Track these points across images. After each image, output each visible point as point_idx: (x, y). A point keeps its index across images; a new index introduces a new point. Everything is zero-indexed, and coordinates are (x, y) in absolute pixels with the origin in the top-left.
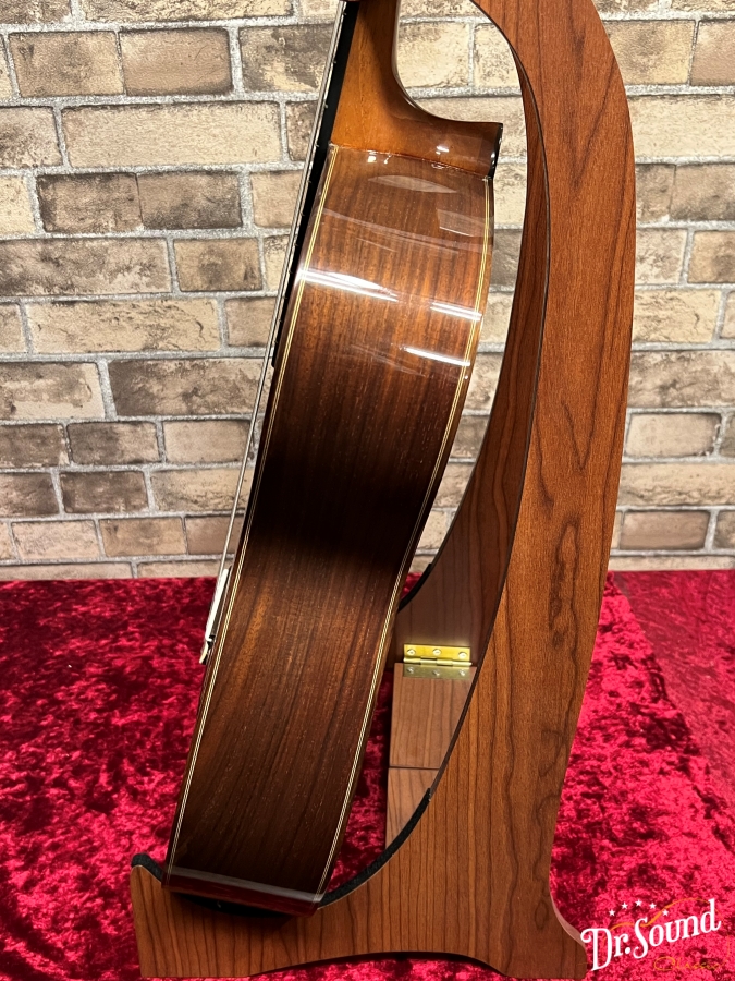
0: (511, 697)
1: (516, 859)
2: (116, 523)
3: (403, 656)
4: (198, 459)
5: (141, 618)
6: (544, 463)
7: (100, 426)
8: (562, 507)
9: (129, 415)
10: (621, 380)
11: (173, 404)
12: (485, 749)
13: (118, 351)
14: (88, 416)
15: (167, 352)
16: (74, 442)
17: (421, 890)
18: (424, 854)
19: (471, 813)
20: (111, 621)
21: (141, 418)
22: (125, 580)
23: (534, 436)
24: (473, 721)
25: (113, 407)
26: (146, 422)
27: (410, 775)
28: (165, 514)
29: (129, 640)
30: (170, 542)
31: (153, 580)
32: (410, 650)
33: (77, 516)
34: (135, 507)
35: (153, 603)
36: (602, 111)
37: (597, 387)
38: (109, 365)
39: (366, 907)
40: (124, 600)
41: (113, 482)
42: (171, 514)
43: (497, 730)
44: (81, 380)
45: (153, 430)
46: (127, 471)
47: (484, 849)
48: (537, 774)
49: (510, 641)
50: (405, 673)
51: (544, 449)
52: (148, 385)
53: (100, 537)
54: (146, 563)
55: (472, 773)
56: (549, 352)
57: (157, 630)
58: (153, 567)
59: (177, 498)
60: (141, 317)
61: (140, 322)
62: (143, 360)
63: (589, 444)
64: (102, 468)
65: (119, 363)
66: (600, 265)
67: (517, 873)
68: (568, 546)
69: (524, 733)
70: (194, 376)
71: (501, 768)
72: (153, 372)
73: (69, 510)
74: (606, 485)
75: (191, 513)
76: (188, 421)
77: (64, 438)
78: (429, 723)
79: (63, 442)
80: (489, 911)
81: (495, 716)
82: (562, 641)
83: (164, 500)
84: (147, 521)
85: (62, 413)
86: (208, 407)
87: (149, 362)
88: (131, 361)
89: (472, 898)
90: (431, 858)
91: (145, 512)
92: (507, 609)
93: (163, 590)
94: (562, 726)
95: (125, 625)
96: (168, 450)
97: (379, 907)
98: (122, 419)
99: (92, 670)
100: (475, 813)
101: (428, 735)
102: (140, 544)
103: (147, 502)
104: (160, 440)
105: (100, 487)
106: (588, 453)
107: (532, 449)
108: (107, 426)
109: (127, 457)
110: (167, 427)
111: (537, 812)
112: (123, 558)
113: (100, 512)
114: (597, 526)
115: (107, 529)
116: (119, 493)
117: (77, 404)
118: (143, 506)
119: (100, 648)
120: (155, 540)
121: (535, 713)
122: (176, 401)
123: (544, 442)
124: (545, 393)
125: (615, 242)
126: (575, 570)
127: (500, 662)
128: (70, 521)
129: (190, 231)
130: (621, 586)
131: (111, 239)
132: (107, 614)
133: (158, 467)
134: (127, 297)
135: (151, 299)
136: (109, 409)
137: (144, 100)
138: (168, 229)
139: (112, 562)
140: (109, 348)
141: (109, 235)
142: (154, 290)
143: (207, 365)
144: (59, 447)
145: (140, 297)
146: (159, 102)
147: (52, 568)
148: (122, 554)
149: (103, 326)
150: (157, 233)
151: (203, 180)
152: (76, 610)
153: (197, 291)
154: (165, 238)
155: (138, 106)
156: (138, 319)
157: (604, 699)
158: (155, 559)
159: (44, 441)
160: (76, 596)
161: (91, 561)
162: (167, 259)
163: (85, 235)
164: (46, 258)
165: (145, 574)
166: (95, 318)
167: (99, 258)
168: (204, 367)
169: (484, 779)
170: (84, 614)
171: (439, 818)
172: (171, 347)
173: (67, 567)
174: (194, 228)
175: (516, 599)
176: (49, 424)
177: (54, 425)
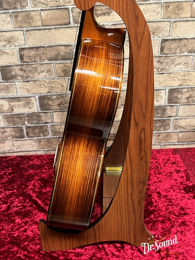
0: (131, 174)
1: (135, 215)
2: (41, 140)
4: (62, 122)
6: (136, 116)
7: (36, 114)
8: (140, 127)
9: (44, 111)
11: (56, 107)
12: (125, 187)
13: (41, 94)
14: (33, 111)
15: (54, 93)
16: (29, 118)
17: (112, 224)
18: (112, 215)
19: (123, 203)
20: (40, 165)
21: (47, 111)
22: (43, 155)
23: (133, 109)
24: (122, 180)
25: (40, 108)
26: (48, 112)
28: (53, 137)
29: (45, 170)
30: (55, 145)
31: (50, 155)
33: (30, 138)
34: (46, 135)
36: (144, 33)
37: (147, 97)
38: (38, 97)
39: (98, 229)
40: (43, 160)
41: (40, 129)
42: (55, 137)
43: (128, 182)
44: (31, 102)
45: (50, 114)
46: (43, 126)
48: (139, 193)
49: (130, 160)
51: (135, 112)
52: (49, 102)
53: (36, 144)
54: (49, 151)
55: (123, 193)
58: (51, 151)
59: (57, 132)
60: (47, 84)
62: (47, 96)
63: (146, 110)
64: (37, 125)
65: (41, 97)
67: (135, 219)
68: (143, 135)
69: (135, 182)
70: (61, 99)
71: (130, 191)
72: (50, 99)
73: (28, 137)
74: (151, 120)
75: (61, 136)
76: (59, 111)
79: (26, 118)
81: (127, 178)
82: (143, 159)
83: (53, 133)
84: (49, 139)
85: (26, 111)
87: (49, 96)
88: (44, 96)
89: (125, 226)
90: (114, 215)
91: (48, 137)
92: (129, 152)
93: (53, 157)
94: (144, 180)
95: (44, 166)
96: (54, 119)
98: (42, 112)
99: (36, 178)
100: (124, 204)
102: (47, 145)
103: (49, 134)
104: (52, 117)
105: (36, 130)
106: (146, 113)
107: (133, 112)
108: (38, 114)
109: (43, 122)
110: (54, 113)
111: (139, 202)
112: (42, 149)
113: (36, 137)
114: (149, 130)
115: (38, 141)
116: (41, 132)
117: (30, 108)
119: (38, 172)
120: (51, 144)
121: (137, 177)
123: (135, 111)
124: (135, 99)
126: (145, 141)
127: (128, 165)
128: (28, 140)
129: (60, 61)
130: (178, 152)
131: (39, 64)
132: (39, 164)
133: (52, 124)
134: (43, 79)
135: (49, 79)
136: (38, 109)
137: (47, 27)
138: (54, 61)
139: (40, 151)
140: (38, 93)
141: (38, 63)
142: (50, 77)
143: (64, 96)
144: (25, 120)
145: (46, 79)
146: (51, 28)
147: (23, 153)
148: (42, 148)
149: (37, 87)
150: (51, 62)
151: (63, 48)
152: (30, 163)
153: (62, 77)
154: (53, 63)
155: (45, 29)
156: (46, 85)
157: (173, 181)
158: (51, 149)
159: (21, 118)
160: (30, 159)
161: (34, 150)
162: (53, 69)
163: (32, 63)
164: (21, 70)
165: (48, 153)
166: (35, 85)
167: (36, 69)
168: (63, 97)
169: (126, 195)
170: (32, 164)
171: (115, 205)
172: (55, 92)
173: (27, 152)
174: (61, 60)
175: (131, 149)
176: (22, 114)
177: (24, 114)
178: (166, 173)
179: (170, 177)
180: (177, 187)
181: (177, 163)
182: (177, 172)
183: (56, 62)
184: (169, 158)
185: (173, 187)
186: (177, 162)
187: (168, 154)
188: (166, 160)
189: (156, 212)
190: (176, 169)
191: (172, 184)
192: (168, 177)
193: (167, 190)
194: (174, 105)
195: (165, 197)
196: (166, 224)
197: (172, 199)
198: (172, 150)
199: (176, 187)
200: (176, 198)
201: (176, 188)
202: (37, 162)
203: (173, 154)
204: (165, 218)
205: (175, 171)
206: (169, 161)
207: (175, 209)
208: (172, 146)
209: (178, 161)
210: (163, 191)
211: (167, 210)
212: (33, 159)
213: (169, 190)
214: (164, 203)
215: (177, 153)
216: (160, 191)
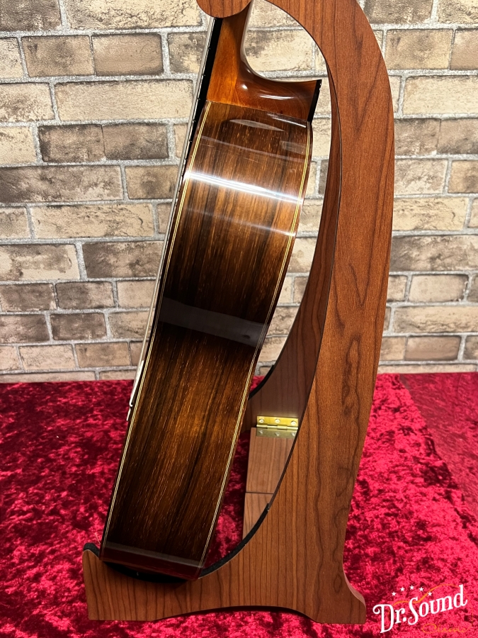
0: (319, 447)
1: (322, 548)
2: (86, 346)
3: (256, 423)
4: (139, 305)
5: (102, 406)
6: (339, 302)
7: (77, 284)
8: (349, 331)
9: (95, 277)
10: (386, 251)
11: (124, 270)
12: (302, 479)
13: (89, 237)
14: (69, 278)
15: (120, 238)
16: (60, 295)
17: (263, 567)
18: (264, 545)
19: (294, 519)
20: (81, 408)
21: (103, 279)
22: (91, 382)
23: (332, 285)
24: (295, 462)
25: (85, 272)
26: (106, 282)
27: (258, 497)
28: (117, 340)
29: (95, 420)
30: (120, 358)
31: (108, 382)
32: (261, 419)
33: (61, 342)
34: (98, 336)
35: (109, 396)
36: (373, 86)
37: (371, 256)
38: (83, 246)
39: (228, 577)
40: (90, 394)
41: (84, 320)
42: (121, 340)
43: (310, 467)
44: (65, 256)
45: (111, 287)
46: (93, 313)
47: (302, 542)
48: (335, 495)
49: (318, 412)
50: (257, 433)
51: (339, 293)
52: (107, 258)
53: (75, 355)
54: (104, 372)
55: (295, 494)
56: (341, 233)
57: (112, 413)
58: (109, 374)
59: (125, 330)
60: (104, 215)
61: (103, 219)
62: (105, 242)
63: (366, 290)
64: (78, 311)
65: (90, 245)
66: (373, 180)
67: (322, 558)
68: (353, 353)
69: (327, 469)
70: (137, 252)
71: (313, 490)
72: (110, 250)
73: (56, 338)
74: (377, 316)
75: (134, 339)
76: (132, 281)
77: (54, 292)
78: (272, 465)
79: (53, 295)
80: (305, 581)
81: (308, 458)
82: (350, 412)
83: (116, 331)
84: (106, 345)
85: (53, 276)
86: (145, 272)
87: (109, 244)
88: (97, 243)
89: (294, 572)
90: (269, 546)
91: (105, 339)
92: (316, 392)
93: (115, 388)
94: (350, 464)
95: (92, 410)
96: (120, 299)
97: (236, 577)
98: (91, 280)
99: (72, 439)
100: (297, 519)
101: (271, 472)
102: (101, 359)
103: (106, 333)
104: (115, 293)
105: (76, 323)
106: (366, 295)
107: (331, 293)
108: (81, 284)
109: (94, 304)
110: (120, 285)
111: (335, 518)
112: (90, 369)
113: (75, 339)
114: (371, 341)
115: (80, 350)
116: (88, 328)
117: (62, 270)
118: (103, 335)
119: (76, 425)
120: (111, 357)
121: (333, 457)
122: (125, 268)
123: (338, 289)
124: (339, 259)
125: (382, 166)
126: (358, 368)
127: (312, 425)
128: (56, 345)
129: (136, 161)
130: (405, 383)
131: (85, 166)
132: (80, 403)
133: (113, 310)
134: (95, 203)
135: (110, 204)
136: (83, 274)
137: (107, 78)
138: (121, 159)
139: (83, 371)
140: (83, 235)
141: (84, 163)
142: (112, 198)
143: (145, 245)
144: (50, 298)
145: (103, 202)
146: (117, 80)
147: (45, 375)
148: (90, 366)
149: (79, 221)
150: (114, 162)
151: (144, 129)
152: (60, 401)
153: (140, 199)
154: (119, 166)
155: (103, 82)
156: (102, 216)
157: (396, 455)
158: (110, 369)
159: (41, 294)
160: (60, 392)
161: (69, 370)
162: (120, 179)
163: (69, 164)
164: (43, 178)
165: (103, 378)
166: (75, 216)
167: (78, 178)
168: (143, 247)
169: (302, 498)
170: (65, 403)
171: (274, 522)
172: (122, 234)
173: (54, 375)
174: (138, 159)
175: (322, 386)
176: (44, 284)
177: (47, 284)
178: (378, 434)
179: (388, 444)
180: (405, 468)
181: (405, 411)
182: (404, 432)
183: (127, 162)
184: (385, 397)
185: (396, 468)
186: (405, 408)
187: (382, 387)
188: (377, 402)
189: (359, 533)
190: (403, 425)
191: (393, 460)
192: (383, 443)
193: (382, 476)
194: (400, 273)
195: (378, 494)
196: (384, 564)
197: (397, 500)
198: (392, 377)
199: (403, 470)
200: (405, 497)
201: (403, 472)
202: (76, 399)
203: (394, 387)
204: (382, 549)
205: (399, 430)
206: (386, 405)
207: (404, 524)
208: (391, 368)
209: (405, 405)
210: (373, 479)
211: (385, 526)
212: (66, 393)
213: (388, 475)
214: (378, 510)
215: (403, 386)
216: (366, 478)
